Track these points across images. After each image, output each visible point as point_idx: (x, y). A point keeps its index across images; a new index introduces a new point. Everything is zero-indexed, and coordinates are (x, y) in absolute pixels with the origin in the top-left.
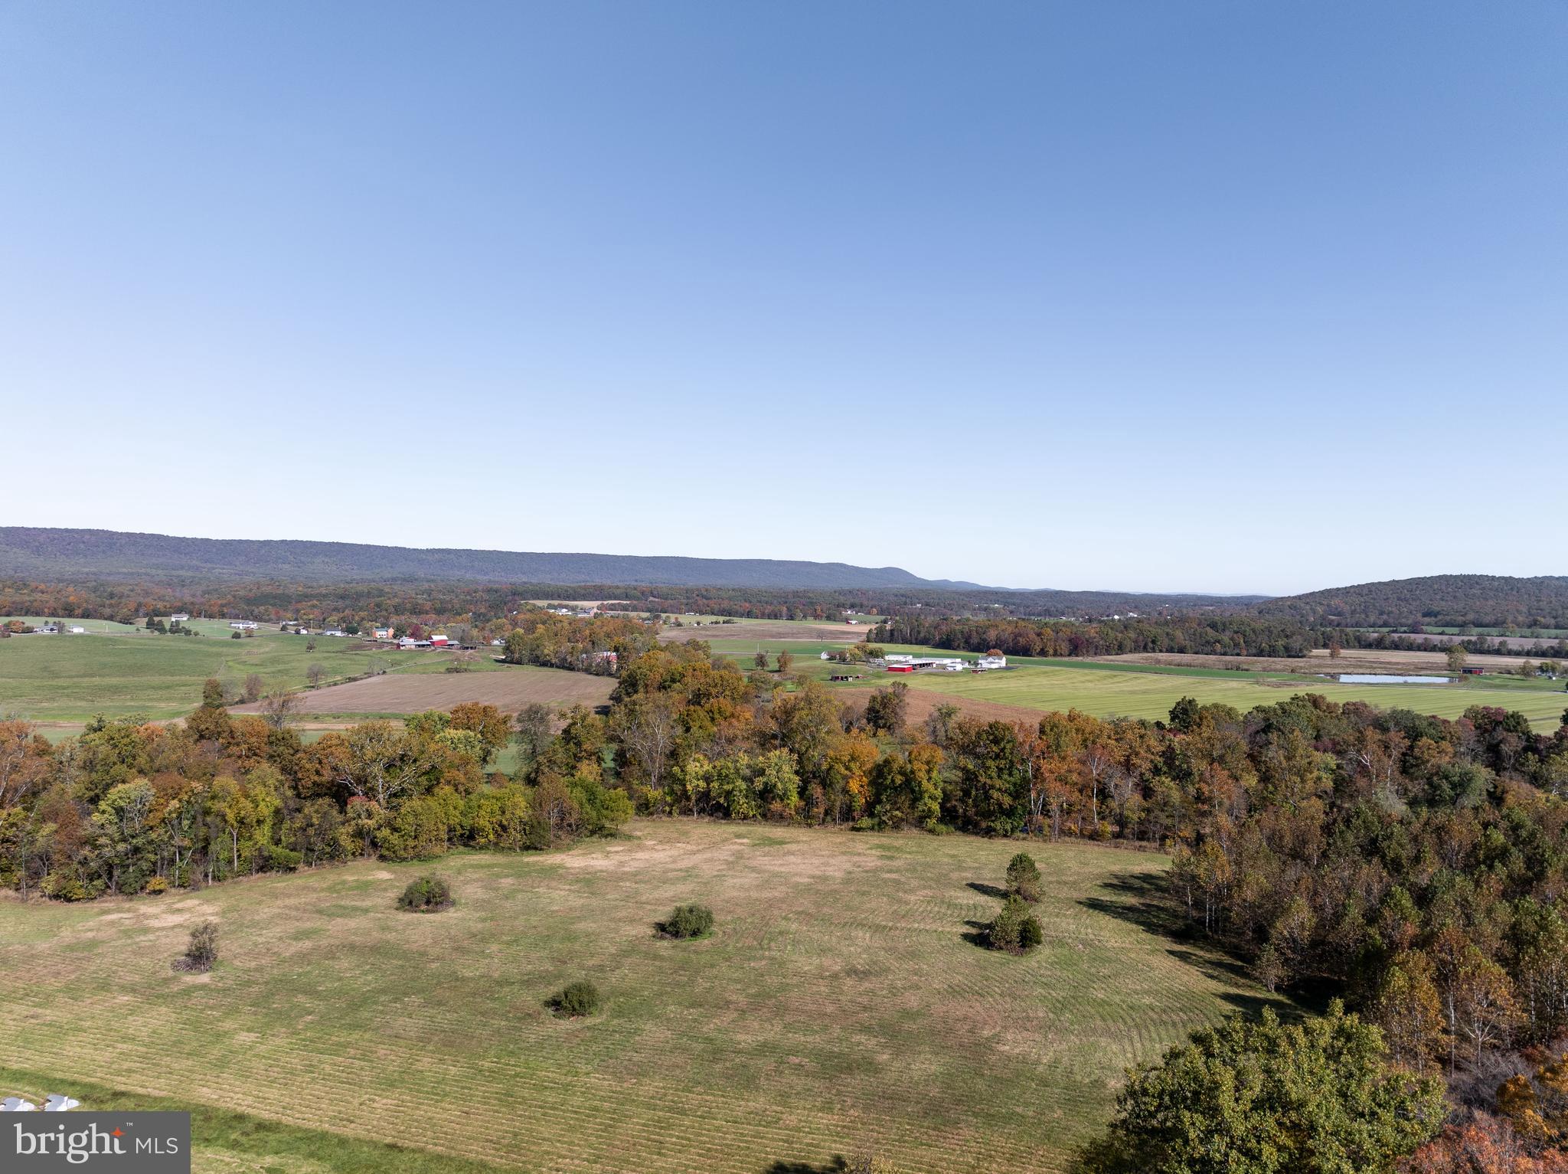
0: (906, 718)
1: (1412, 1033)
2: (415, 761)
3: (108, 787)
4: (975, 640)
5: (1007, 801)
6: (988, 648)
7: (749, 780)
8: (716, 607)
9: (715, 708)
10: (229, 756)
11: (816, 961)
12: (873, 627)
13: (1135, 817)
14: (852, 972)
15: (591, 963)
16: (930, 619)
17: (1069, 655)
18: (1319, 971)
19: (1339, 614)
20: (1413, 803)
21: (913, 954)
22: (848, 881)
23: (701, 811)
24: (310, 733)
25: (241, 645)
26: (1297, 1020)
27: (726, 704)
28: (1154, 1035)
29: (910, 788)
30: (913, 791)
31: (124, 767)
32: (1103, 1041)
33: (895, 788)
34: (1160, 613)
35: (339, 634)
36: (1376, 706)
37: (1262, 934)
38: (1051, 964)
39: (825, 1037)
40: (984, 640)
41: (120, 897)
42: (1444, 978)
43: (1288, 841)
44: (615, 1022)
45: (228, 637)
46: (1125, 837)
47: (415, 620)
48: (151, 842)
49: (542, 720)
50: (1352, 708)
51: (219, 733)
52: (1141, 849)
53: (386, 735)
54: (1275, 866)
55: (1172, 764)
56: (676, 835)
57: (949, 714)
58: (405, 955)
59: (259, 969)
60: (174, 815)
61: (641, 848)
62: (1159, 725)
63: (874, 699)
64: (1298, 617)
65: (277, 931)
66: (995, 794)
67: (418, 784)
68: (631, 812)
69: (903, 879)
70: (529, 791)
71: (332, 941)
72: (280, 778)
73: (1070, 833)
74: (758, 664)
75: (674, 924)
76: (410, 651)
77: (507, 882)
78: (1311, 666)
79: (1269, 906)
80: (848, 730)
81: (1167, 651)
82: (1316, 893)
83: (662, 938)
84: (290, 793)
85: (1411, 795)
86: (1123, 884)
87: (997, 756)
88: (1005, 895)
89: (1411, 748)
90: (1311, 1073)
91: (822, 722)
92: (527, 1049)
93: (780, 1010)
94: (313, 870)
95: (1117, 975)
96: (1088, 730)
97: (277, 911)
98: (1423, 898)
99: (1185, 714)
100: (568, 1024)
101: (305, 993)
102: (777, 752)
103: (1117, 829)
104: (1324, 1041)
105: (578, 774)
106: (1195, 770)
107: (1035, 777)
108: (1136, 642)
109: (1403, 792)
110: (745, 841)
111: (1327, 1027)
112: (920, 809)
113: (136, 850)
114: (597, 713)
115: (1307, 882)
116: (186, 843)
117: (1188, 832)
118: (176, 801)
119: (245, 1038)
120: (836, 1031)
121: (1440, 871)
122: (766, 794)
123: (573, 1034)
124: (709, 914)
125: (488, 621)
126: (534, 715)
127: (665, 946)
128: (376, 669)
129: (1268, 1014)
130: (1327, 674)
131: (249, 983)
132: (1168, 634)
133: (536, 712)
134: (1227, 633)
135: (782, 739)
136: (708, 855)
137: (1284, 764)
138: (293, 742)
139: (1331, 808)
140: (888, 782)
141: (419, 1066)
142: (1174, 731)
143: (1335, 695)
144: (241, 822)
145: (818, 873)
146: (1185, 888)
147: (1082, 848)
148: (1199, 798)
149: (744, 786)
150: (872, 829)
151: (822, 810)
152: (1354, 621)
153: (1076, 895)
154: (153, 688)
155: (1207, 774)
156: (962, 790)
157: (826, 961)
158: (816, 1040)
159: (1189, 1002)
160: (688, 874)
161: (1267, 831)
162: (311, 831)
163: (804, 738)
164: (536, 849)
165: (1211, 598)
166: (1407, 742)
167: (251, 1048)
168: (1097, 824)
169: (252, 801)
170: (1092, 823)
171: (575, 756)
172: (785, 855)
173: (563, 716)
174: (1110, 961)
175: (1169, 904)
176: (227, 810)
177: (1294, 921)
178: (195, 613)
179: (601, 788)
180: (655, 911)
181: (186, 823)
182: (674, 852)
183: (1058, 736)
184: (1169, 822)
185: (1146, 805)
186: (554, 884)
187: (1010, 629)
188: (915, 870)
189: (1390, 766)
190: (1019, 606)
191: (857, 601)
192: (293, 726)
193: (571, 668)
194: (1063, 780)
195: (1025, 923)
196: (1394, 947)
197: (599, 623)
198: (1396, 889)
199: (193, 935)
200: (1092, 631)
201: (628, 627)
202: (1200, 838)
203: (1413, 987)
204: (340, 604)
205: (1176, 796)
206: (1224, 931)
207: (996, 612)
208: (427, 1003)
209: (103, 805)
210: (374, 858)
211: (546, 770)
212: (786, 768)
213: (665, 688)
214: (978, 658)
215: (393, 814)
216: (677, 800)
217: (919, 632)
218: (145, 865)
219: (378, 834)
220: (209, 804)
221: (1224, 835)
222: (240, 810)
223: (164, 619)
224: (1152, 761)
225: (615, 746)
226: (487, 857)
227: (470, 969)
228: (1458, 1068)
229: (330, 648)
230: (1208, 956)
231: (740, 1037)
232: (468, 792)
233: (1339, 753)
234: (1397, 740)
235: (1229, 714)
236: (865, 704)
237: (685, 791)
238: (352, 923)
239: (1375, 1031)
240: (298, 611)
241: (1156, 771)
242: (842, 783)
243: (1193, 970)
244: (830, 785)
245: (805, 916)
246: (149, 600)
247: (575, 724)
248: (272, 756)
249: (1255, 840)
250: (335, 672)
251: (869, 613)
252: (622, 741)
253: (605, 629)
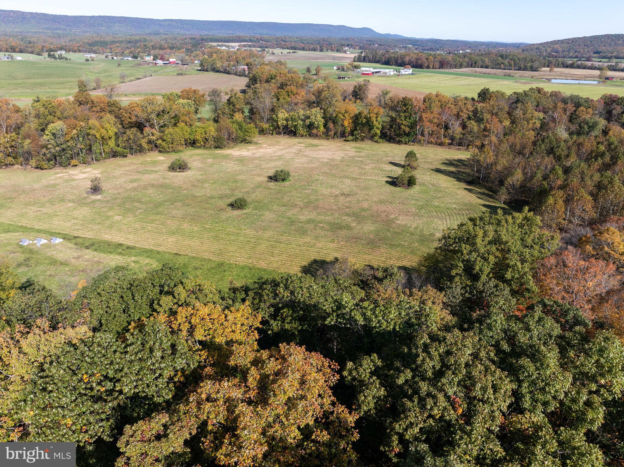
0: (368, 95)
1: (551, 220)
2: (168, 113)
3: (47, 125)
4: (399, 61)
5: (407, 130)
6: (405, 65)
7: (304, 121)
8: (289, 46)
9: (290, 90)
10: (93, 112)
11: (329, 190)
12: (357, 55)
13: (458, 137)
14: (343, 194)
15: (244, 191)
16: (381, 51)
17: (439, 68)
18: (521, 197)
19: (557, 52)
20: (571, 134)
21: (366, 188)
22: (342, 161)
23: (285, 133)
24: (125, 101)
25: (90, 64)
26: (510, 214)
27: (294, 89)
28: (455, 218)
29: (369, 124)
30: (370, 126)
31: (52, 117)
32: (436, 220)
33: (363, 124)
34: (480, 50)
35: (130, 59)
36: (565, 93)
37: (501, 183)
38: (419, 192)
39: (332, 217)
40: (404, 61)
41: (61, 168)
42: (568, 201)
43: (518, 147)
44: (255, 211)
45: (84, 61)
46: (453, 145)
47: (161, 52)
48: (69, 146)
49: (218, 95)
50: (554, 93)
51: (87, 102)
52: (459, 149)
53: (155, 102)
54: (511, 157)
55: (476, 116)
56: (275, 143)
57: (386, 94)
58: (173, 188)
59: (119, 193)
60: (76, 136)
61: (261, 147)
62: (473, 99)
63: (355, 87)
64: (539, 53)
65: (123, 179)
66: (403, 127)
67: (170, 122)
68: (257, 133)
69: (364, 160)
70: (215, 125)
71: (145, 183)
72: (115, 120)
73: (431, 143)
74: (307, 72)
75: (275, 176)
76: (161, 66)
77: (210, 161)
78: (540, 75)
79: (506, 172)
80: (344, 100)
81: (481, 67)
82: (525, 168)
83: (271, 182)
84: (120, 126)
85: (571, 130)
86: (450, 163)
87: (405, 111)
88: (403, 167)
89: (575, 111)
90: (512, 232)
91: (334, 96)
92: (222, 221)
93: (316, 208)
94: (134, 156)
95: (443, 197)
96: (443, 101)
97: (122, 172)
98: (567, 171)
99: (484, 95)
100: (237, 212)
101: (137, 202)
102: (315, 109)
103: (450, 141)
104: (518, 221)
105: (234, 118)
106: (485, 118)
107: (420, 120)
108: (468, 63)
109: (568, 129)
110: (302, 145)
111: (521, 217)
112: (372, 132)
113: (64, 150)
114: (241, 92)
115: (523, 163)
116: (82, 147)
117: (478, 143)
118: (75, 130)
119: (119, 218)
120: (337, 215)
121: (576, 161)
122: (311, 126)
123: (239, 216)
124: (288, 173)
125: (192, 52)
126: (215, 93)
127: (272, 184)
128: (148, 74)
129: (500, 211)
130: (546, 79)
131: (116, 199)
132: (482, 60)
133: (216, 92)
134: (507, 60)
135: (317, 104)
136: (287, 150)
137: (522, 116)
138: (118, 105)
139: (537, 135)
140: (360, 121)
141: (183, 227)
142: (479, 102)
143: (548, 88)
144: (103, 138)
145: (331, 158)
146: (474, 165)
147: (435, 149)
148: (485, 130)
149: (301, 123)
150: (353, 140)
151: (333, 133)
152: (563, 55)
153: (431, 167)
154: (57, 83)
155: (490, 120)
156: (390, 125)
157: (333, 191)
158: (329, 218)
159: (470, 207)
160: (280, 158)
161: (510, 144)
162: (131, 141)
163: (326, 103)
164: (220, 148)
165: (503, 44)
166: (574, 108)
167: (120, 221)
168: (443, 139)
169: (106, 130)
170: (440, 139)
171: (233, 110)
172: (318, 150)
173: (227, 93)
174: (441, 191)
175: (467, 171)
176: (96, 134)
177: (515, 178)
178: (68, 50)
179: (244, 124)
180: (268, 172)
181: (81, 139)
182: (275, 149)
183: (431, 103)
184: (471, 139)
185: (463, 132)
186: (228, 161)
187: (415, 56)
188: (369, 157)
189: (565, 118)
190: (420, 46)
191: (350, 43)
192: (117, 99)
193: (229, 73)
194: (431, 121)
195: (410, 177)
196: (551, 189)
197: (239, 53)
198: (557, 167)
199: (92, 181)
200: (450, 58)
201: (252, 55)
202: (483, 146)
203: (555, 203)
204: (129, 45)
205: (476, 129)
206: (487, 181)
207: (409, 48)
208: (184, 205)
209: (47, 132)
210: (157, 152)
211: (222, 116)
212: (319, 116)
213: (268, 82)
214: (400, 69)
215: (162, 134)
216: (275, 129)
217: (376, 57)
218: (68, 156)
219: (157, 142)
220: (88, 131)
221: (493, 145)
222: (101, 133)
223: (55, 53)
224: (468, 114)
225: (249, 106)
226: (201, 151)
227: (199, 193)
228: (566, 232)
229: (127, 65)
230: (479, 190)
231: (300, 217)
232: (191, 125)
233: (545, 113)
234: (570, 107)
235: (502, 95)
236: (352, 89)
237: (278, 125)
238: (152, 176)
239: (538, 217)
240: (111, 49)
241: (469, 118)
242: (341, 122)
243: (473, 195)
244: (336, 123)
245: (325, 174)
246: (46, 44)
247: (232, 97)
248: (110, 112)
249: (505, 146)
250: (132, 76)
251: (355, 49)
252: (252, 104)
253: (242, 55)
